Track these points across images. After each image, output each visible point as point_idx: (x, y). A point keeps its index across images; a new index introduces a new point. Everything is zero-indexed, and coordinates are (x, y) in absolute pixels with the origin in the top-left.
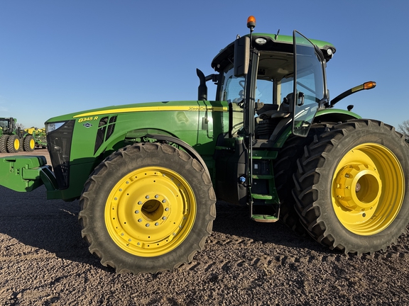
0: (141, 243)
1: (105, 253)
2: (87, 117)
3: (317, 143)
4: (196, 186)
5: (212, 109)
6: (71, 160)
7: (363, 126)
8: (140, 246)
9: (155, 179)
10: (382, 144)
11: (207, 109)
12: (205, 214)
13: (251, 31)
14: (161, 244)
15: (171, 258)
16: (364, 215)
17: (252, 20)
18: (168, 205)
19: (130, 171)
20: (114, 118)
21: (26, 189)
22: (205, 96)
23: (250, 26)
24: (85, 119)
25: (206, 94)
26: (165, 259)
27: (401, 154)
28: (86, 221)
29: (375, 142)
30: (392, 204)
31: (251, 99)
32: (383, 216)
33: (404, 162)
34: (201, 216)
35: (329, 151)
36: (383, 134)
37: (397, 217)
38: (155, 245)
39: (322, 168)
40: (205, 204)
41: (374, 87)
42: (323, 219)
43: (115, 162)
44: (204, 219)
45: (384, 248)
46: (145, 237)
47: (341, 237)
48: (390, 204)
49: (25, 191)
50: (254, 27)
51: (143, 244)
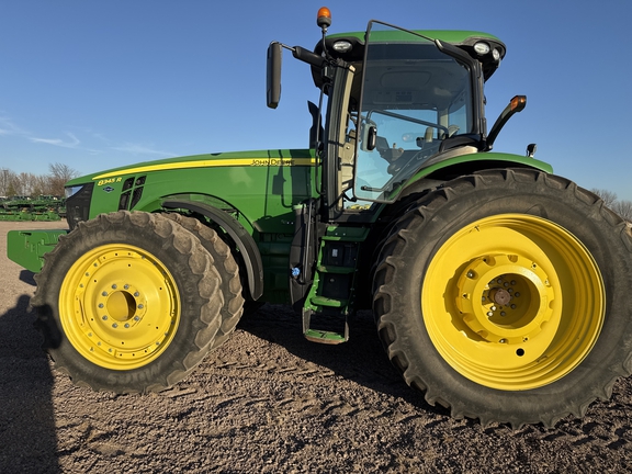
0: (113, 350)
2: (108, 178)
4: (179, 275)
5: (291, 162)
7: (494, 180)
8: (112, 354)
9: (130, 262)
10: (544, 216)
11: (282, 162)
12: (192, 319)
14: (137, 355)
15: (142, 376)
16: (520, 352)
17: (326, 13)
18: (143, 300)
19: (88, 249)
20: (142, 178)
24: (106, 181)
27: (591, 236)
29: (526, 212)
30: (580, 336)
31: (332, 142)
32: (558, 358)
33: (600, 252)
34: (187, 321)
35: (414, 227)
36: (544, 196)
37: (584, 364)
38: (130, 356)
39: (400, 258)
40: (193, 303)
44: (191, 326)
46: (118, 342)
47: (440, 383)
48: (577, 337)
51: (115, 351)
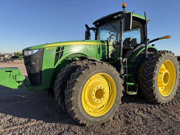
0: (93, 110)
1: (82, 117)
2: (50, 47)
3: (152, 60)
6: (43, 70)
7: (167, 53)
8: (93, 111)
9: (99, 78)
10: (171, 61)
12: (120, 94)
13: (124, 10)
14: (102, 109)
16: (162, 88)
17: (124, 4)
18: (105, 91)
21: (18, 87)
22: (89, 37)
23: (124, 7)
24: (50, 48)
25: (90, 37)
26: (106, 116)
28: (74, 102)
29: (169, 60)
30: (171, 83)
32: (168, 88)
34: (118, 95)
35: (158, 64)
39: (156, 71)
40: (120, 89)
41: (170, 38)
42: (156, 91)
43: (86, 71)
45: (170, 101)
46: (95, 107)
47: (160, 98)
48: (170, 84)
49: (18, 88)
50: (125, 8)
51: (94, 110)
